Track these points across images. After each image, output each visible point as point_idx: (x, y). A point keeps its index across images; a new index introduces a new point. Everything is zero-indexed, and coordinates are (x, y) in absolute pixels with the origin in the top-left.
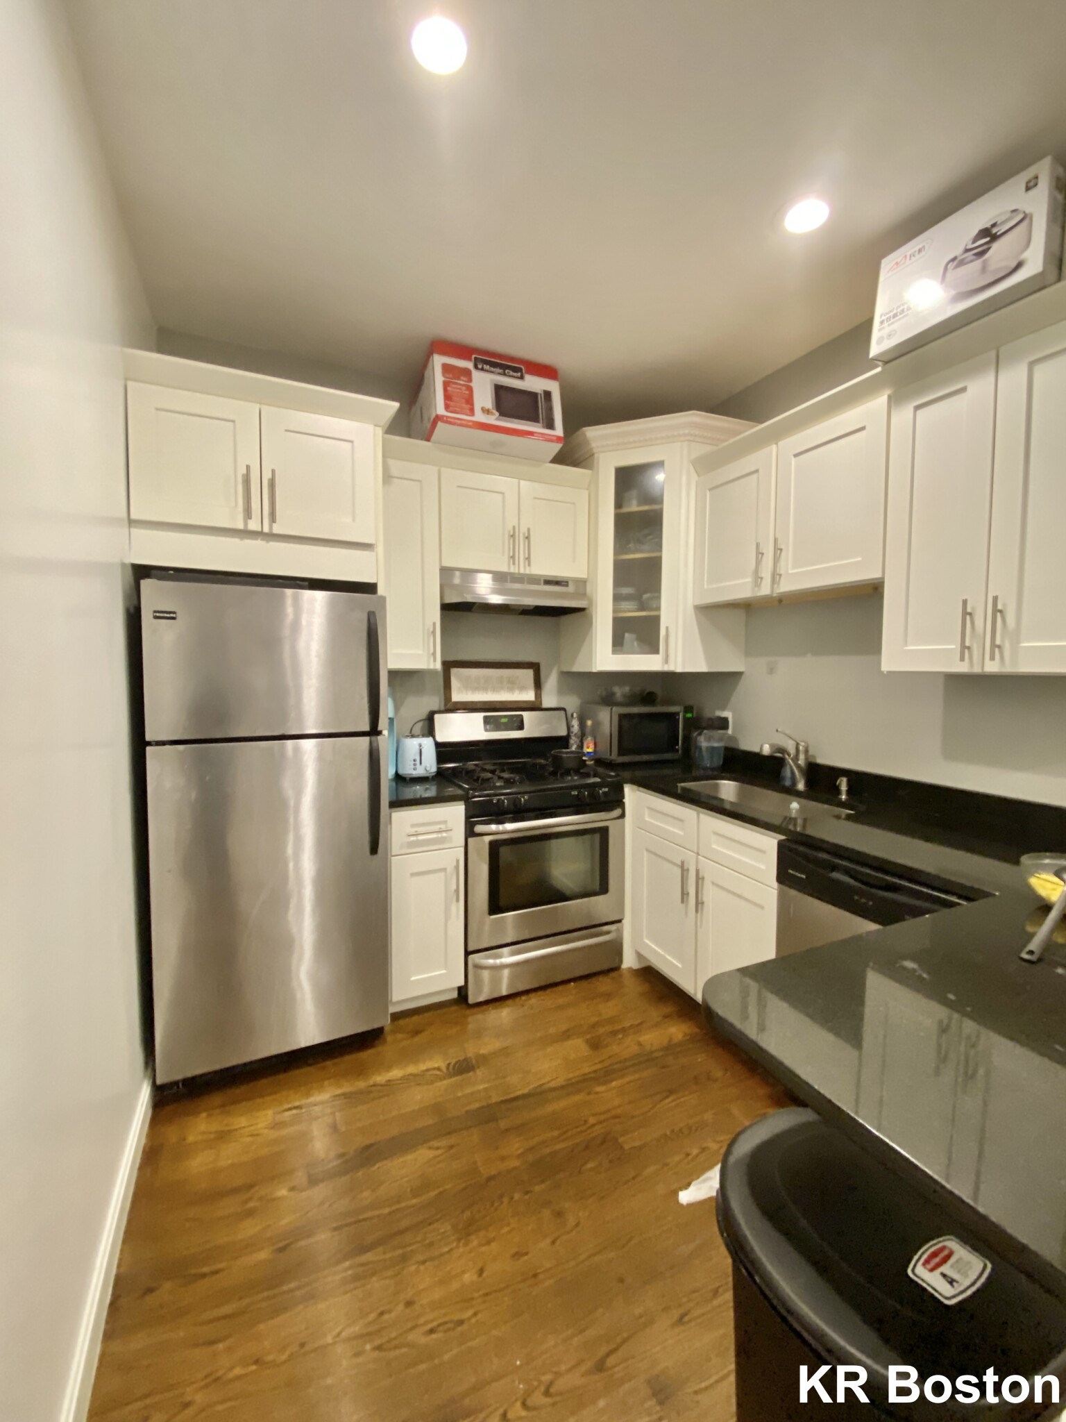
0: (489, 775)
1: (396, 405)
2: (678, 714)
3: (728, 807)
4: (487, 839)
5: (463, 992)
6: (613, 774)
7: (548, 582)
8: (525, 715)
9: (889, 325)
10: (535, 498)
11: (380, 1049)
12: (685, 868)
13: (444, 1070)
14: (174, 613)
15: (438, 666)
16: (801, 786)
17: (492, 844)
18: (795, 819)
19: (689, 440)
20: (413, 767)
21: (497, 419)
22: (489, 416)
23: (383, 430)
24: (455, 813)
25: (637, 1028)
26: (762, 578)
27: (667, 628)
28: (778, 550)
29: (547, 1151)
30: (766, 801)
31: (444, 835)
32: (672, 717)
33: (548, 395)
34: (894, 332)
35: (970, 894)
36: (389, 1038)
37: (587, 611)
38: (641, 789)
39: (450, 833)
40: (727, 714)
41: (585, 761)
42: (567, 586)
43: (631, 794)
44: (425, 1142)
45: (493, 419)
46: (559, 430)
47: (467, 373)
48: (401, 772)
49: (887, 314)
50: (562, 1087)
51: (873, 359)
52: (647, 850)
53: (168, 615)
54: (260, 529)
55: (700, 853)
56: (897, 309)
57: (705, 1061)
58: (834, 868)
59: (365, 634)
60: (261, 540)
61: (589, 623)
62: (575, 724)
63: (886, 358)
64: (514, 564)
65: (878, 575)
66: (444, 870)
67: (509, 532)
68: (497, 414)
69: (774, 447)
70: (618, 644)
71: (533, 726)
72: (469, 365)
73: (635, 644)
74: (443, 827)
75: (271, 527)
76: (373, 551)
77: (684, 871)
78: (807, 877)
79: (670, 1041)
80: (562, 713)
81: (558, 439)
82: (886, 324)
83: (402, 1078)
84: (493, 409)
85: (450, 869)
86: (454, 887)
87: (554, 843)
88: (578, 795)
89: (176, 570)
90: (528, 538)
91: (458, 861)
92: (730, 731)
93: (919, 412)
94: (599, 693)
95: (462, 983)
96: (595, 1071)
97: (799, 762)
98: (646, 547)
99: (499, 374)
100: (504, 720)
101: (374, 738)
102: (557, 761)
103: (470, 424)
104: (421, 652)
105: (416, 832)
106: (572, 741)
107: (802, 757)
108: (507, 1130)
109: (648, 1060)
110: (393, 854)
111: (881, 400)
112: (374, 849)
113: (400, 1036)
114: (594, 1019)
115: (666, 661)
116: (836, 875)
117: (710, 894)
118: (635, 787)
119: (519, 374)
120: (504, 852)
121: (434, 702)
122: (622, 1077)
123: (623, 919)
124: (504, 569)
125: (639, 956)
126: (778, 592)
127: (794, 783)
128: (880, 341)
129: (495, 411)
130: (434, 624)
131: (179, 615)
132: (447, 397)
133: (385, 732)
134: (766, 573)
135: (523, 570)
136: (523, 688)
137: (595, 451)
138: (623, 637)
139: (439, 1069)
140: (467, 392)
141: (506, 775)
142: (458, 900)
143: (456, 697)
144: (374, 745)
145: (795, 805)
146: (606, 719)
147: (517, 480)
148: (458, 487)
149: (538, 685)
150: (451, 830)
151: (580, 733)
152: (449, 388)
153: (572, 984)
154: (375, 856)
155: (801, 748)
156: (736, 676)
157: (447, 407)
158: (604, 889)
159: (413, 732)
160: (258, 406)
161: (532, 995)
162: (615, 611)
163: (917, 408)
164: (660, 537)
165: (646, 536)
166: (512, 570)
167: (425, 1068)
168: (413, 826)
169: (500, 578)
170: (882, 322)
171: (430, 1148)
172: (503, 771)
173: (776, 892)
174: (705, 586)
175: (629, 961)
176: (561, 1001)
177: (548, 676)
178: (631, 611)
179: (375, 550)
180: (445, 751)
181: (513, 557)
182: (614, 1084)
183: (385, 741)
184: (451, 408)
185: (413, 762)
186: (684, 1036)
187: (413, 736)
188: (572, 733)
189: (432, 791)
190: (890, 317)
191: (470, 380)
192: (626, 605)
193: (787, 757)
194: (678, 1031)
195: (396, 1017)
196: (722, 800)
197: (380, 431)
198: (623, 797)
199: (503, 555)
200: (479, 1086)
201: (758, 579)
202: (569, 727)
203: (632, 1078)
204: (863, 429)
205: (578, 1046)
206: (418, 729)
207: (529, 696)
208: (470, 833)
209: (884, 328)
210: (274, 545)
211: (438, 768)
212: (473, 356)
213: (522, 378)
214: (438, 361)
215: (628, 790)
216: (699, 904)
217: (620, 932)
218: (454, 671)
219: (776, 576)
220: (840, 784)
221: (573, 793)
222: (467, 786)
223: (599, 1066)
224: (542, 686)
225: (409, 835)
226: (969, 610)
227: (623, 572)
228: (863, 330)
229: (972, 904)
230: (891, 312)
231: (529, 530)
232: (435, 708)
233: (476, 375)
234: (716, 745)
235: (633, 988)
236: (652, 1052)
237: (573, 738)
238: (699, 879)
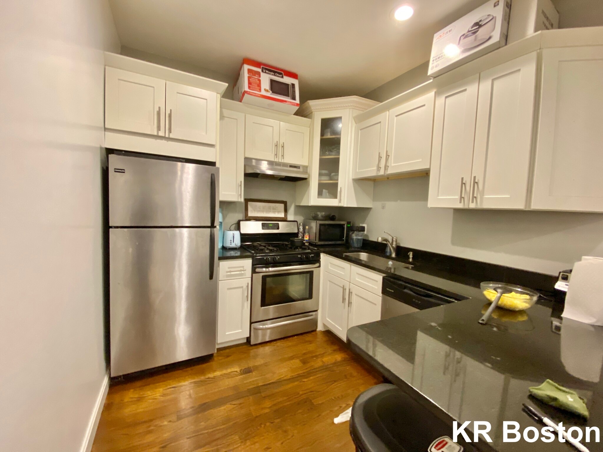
0: (264, 248)
1: (227, 85)
2: (344, 225)
3: (363, 263)
4: (262, 274)
5: (248, 339)
6: (316, 249)
7: (291, 166)
8: (279, 223)
9: (436, 62)
10: (287, 130)
11: (211, 363)
12: (345, 288)
13: (239, 372)
14: (124, 170)
15: (242, 200)
16: (394, 255)
17: (263, 276)
18: (390, 268)
19: (353, 109)
20: (230, 243)
21: (271, 94)
22: (268, 93)
23: (220, 95)
24: (248, 263)
25: (322, 355)
26: (380, 168)
27: (341, 188)
28: (388, 156)
29: (281, 405)
30: (379, 261)
31: (243, 272)
32: (342, 226)
33: (293, 85)
34: (438, 65)
35: (459, 298)
36: (215, 359)
37: (308, 180)
38: (328, 255)
39: (245, 272)
40: (365, 225)
41: (305, 243)
42: (299, 168)
43: (323, 257)
44: (229, 402)
45: (269, 94)
46: (298, 101)
47: (259, 74)
48: (224, 245)
49: (436, 57)
50: (289, 379)
51: (429, 76)
52: (329, 281)
53: (121, 171)
54: (164, 135)
55: (351, 282)
56: (440, 55)
57: (350, 369)
58: (405, 287)
59: (209, 184)
60: (165, 140)
61: (308, 185)
62: (301, 228)
63: (435, 76)
64: (277, 157)
65: (428, 167)
66: (242, 287)
67: (275, 144)
68: (271, 92)
69: (388, 112)
70: (320, 194)
71: (283, 228)
72: (260, 70)
73: (327, 194)
74: (242, 269)
75: (169, 135)
76: (215, 148)
77: (344, 289)
78: (394, 291)
79: (336, 360)
80: (296, 223)
81: (297, 105)
82: (435, 61)
83: (221, 375)
84: (269, 89)
85: (245, 287)
86: (246, 294)
87: (291, 277)
88: (301, 257)
89: (125, 151)
90: (283, 147)
91: (248, 284)
92: (365, 232)
93: (447, 99)
94: (312, 215)
95: (248, 336)
96: (304, 373)
97: (393, 245)
98: (333, 153)
99: (273, 75)
100: (271, 225)
101: (212, 229)
102: (293, 242)
103: (259, 95)
104: (235, 193)
105: (230, 270)
106: (299, 235)
107: (394, 243)
108: (265, 397)
109: (326, 368)
110: (220, 279)
111: (432, 94)
112: (211, 277)
113: (220, 358)
114: (304, 352)
115: (340, 201)
116: (406, 291)
117: (354, 298)
118: (325, 254)
119: (281, 76)
120: (268, 279)
121: (241, 216)
122: (314, 375)
123: (318, 310)
124: (272, 159)
125: (324, 325)
126: (387, 173)
127: (391, 254)
128: (432, 68)
129: (270, 91)
130: (241, 182)
131: (126, 171)
132: (250, 83)
133: (218, 227)
134: (382, 165)
135: (280, 160)
136: (279, 212)
137: (313, 111)
138: (322, 191)
139: (236, 371)
140: (258, 82)
141: (270, 248)
142: (247, 300)
143: (250, 214)
144: (212, 232)
145: (390, 263)
146: (314, 226)
147: (279, 122)
148: (253, 123)
149: (286, 211)
150: (245, 270)
151: (303, 232)
152: (250, 79)
153: (296, 337)
154: (212, 280)
155: (394, 239)
156: (368, 209)
157: (249, 87)
158: (310, 297)
159: (231, 229)
160: (165, 81)
161: (278, 341)
162: (319, 180)
163: (446, 97)
164: (339, 149)
165: (333, 149)
166: (276, 160)
167: (230, 371)
168: (229, 268)
169: (271, 163)
170: (433, 61)
171: (231, 404)
172: (269, 246)
173: (381, 298)
174: (357, 171)
175: (320, 328)
176: (290, 344)
177: (291, 206)
178: (326, 180)
179: (216, 147)
180: (244, 237)
181: (276, 155)
182: (311, 378)
183: (217, 231)
184: (251, 88)
185: (230, 241)
186: (342, 359)
187: (230, 230)
188: (300, 231)
189: (238, 254)
190: (437, 58)
191: (260, 76)
192: (324, 178)
193: (388, 243)
194: (339, 357)
195: (219, 350)
196: (361, 260)
197: (219, 96)
198: (320, 259)
199: (272, 153)
200: (254, 379)
201: (379, 168)
202: (298, 229)
203: (319, 375)
204: (424, 105)
205: (296, 363)
206: (233, 227)
207: (282, 215)
208: (254, 271)
209: (434, 63)
210: (171, 143)
211: (241, 244)
212: (262, 66)
213: (282, 77)
214: (246, 67)
215: (322, 256)
216: (350, 303)
217: (317, 315)
218: (250, 203)
219: (386, 167)
220: (409, 254)
221: (299, 256)
222: (253, 252)
223: (305, 371)
224: (288, 211)
225: (227, 272)
226: (464, 182)
227: (323, 163)
228: (425, 65)
229: (459, 302)
230: (437, 56)
231: (283, 143)
232: (241, 219)
233: (262, 74)
234: (360, 238)
235: (320, 338)
236: (328, 365)
237: (300, 234)
238: (350, 293)
